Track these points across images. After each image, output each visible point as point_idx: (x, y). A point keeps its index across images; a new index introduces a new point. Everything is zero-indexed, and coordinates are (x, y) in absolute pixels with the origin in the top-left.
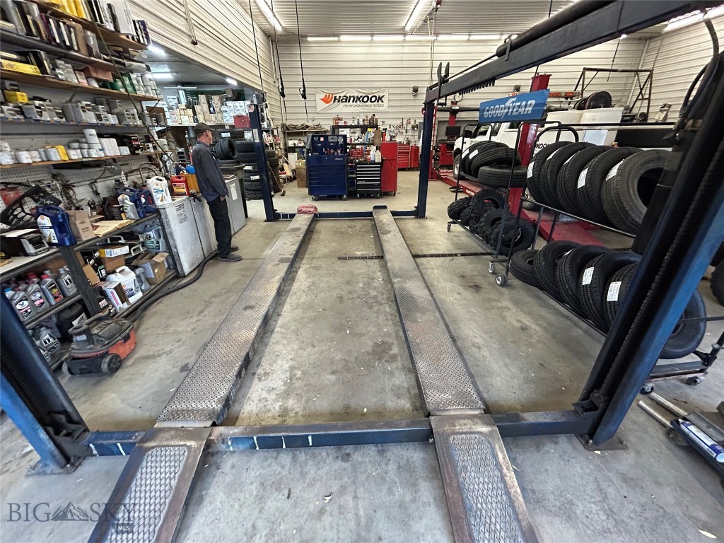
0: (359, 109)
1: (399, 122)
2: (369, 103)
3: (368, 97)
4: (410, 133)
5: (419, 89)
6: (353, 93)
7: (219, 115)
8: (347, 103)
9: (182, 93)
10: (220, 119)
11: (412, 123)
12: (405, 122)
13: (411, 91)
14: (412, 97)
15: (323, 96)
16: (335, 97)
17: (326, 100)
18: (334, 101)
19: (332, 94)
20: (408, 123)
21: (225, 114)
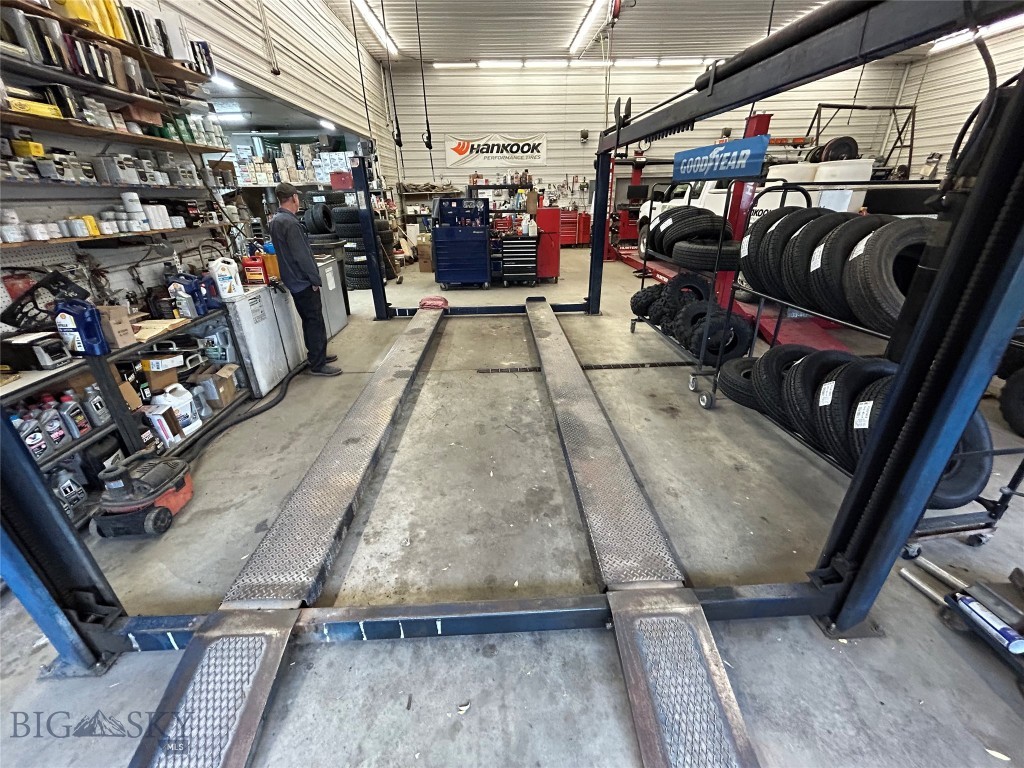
0: (507, 163)
1: (562, 180)
2: (520, 154)
3: (518, 146)
4: (577, 195)
5: (590, 134)
6: (497, 139)
7: (310, 171)
8: (489, 154)
9: (257, 142)
10: (311, 177)
11: (581, 180)
12: (570, 180)
13: (578, 136)
14: (579, 145)
15: (455, 144)
16: (473, 146)
17: (459, 150)
18: (471, 152)
19: (468, 142)
20: (575, 181)
21: (318, 170)
